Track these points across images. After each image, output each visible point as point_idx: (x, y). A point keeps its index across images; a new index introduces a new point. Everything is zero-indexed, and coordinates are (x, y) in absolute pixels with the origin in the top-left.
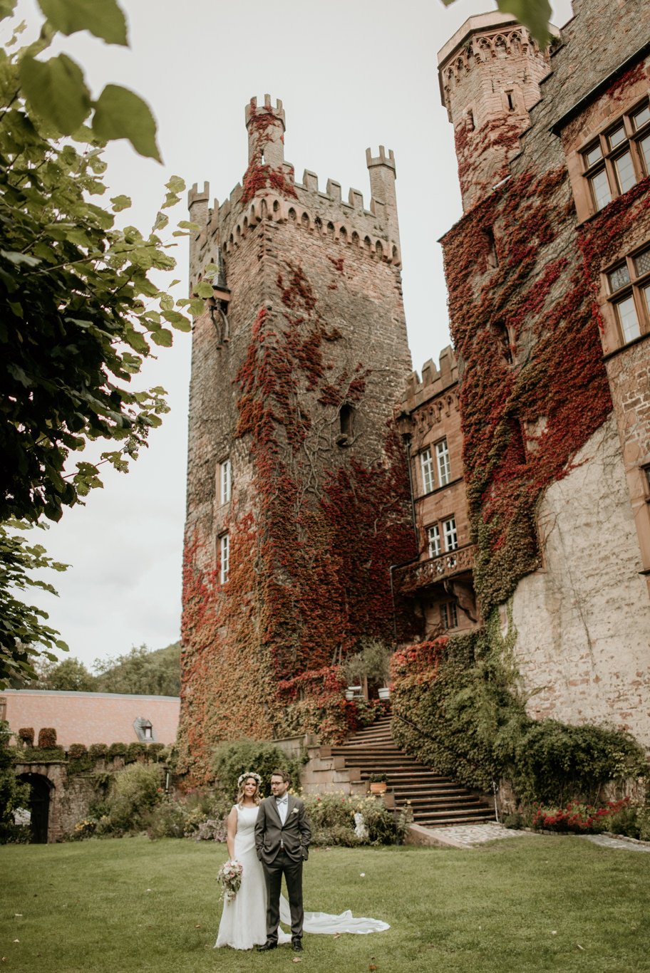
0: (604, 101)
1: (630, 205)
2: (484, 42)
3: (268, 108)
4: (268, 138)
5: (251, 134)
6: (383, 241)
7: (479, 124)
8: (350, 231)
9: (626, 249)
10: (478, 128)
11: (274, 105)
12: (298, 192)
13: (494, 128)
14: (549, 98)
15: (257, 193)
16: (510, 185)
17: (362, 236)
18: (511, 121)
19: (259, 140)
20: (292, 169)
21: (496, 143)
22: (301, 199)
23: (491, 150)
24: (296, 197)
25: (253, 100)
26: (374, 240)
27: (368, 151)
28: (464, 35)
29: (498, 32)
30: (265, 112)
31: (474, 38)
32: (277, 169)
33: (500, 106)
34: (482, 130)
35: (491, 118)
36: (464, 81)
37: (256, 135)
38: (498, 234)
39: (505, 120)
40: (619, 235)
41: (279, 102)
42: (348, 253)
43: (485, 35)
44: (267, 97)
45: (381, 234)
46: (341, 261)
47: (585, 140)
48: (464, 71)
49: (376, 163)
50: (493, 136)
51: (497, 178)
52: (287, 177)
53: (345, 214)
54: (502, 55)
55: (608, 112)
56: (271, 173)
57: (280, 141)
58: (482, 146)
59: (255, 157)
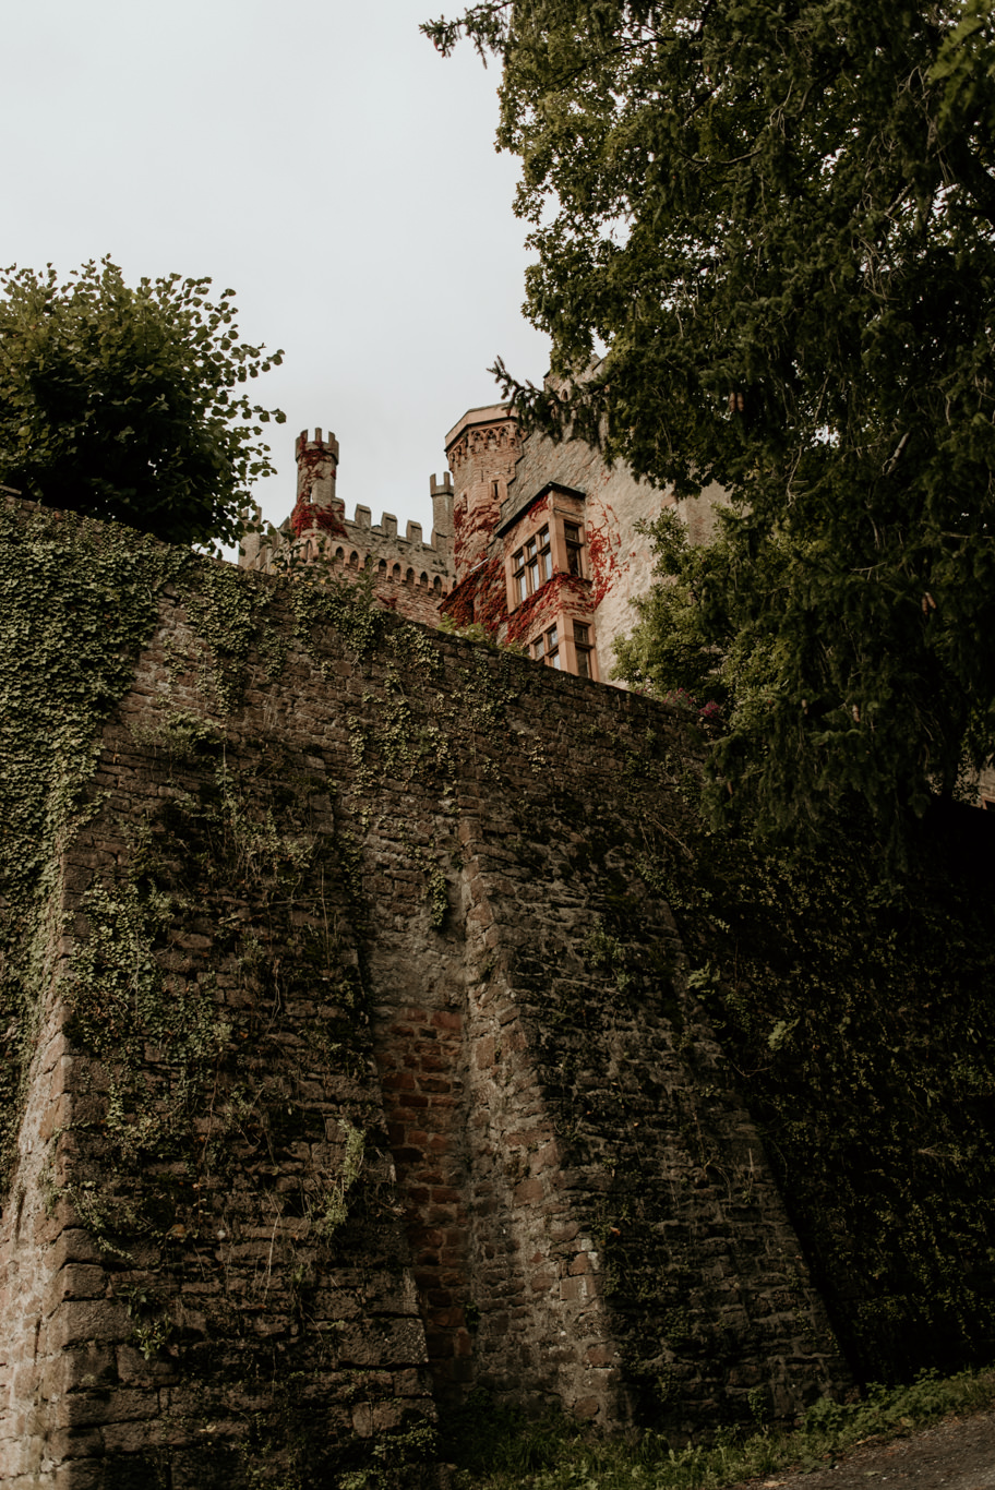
0: (526, 520)
1: (533, 605)
2: (491, 432)
3: (319, 443)
4: (319, 476)
5: (300, 469)
6: (442, 576)
7: (470, 509)
8: (404, 568)
9: (530, 638)
10: (469, 512)
11: (325, 439)
12: (349, 530)
13: (480, 514)
14: (512, 499)
15: (303, 533)
16: (485, 567)
17: (418, 572)
18: (495, 508)
19: (308, 476)
20: (343, 506)
21: (480, 528)
22: (352, 537)
23: (476, 534)
24: (346, 536)
25: (304, 434)
26: (431, 577)
27: (433, 478)
28: (462, 426)
29: (490, 427)
30: (316, 447)
31: (470, 431)
32: (325, 508)
33: (486, 495)
34: (472, 515)
35: (480, 505)
36: (463, 466)
37: (305, 471)
38: (477, 608)
39: (490, 507)
40: (526, 627)
41: (332, 436)
42: (403, 591)
43: (479, 429)
44: (319, 431)
45: (440, 569)
46: (395, 600)
47: (515, 548)
48: (463, 458)
49: (440, 491)
50: (478, 522)
51: (478, 560)
52: (337, 516)
53: (401, 549)
54: (493, 447)
55: (528, 530)
56: (319, 512)
57: (330, 477)
58: (471, 528)
59: (303, 495)
